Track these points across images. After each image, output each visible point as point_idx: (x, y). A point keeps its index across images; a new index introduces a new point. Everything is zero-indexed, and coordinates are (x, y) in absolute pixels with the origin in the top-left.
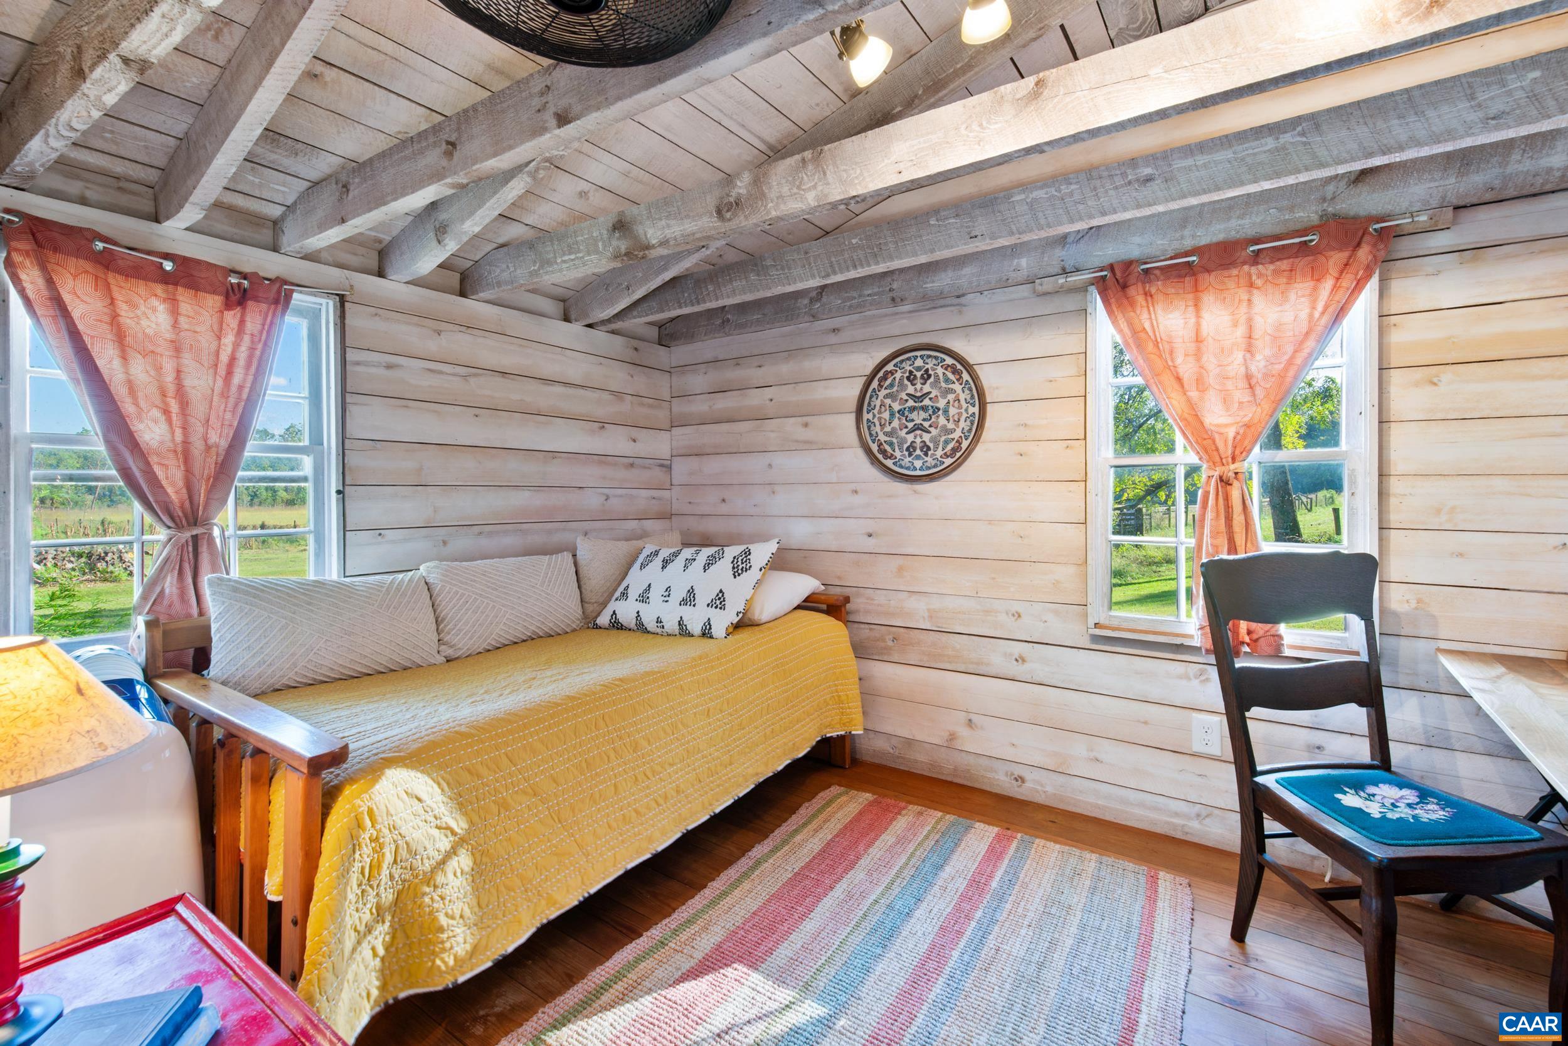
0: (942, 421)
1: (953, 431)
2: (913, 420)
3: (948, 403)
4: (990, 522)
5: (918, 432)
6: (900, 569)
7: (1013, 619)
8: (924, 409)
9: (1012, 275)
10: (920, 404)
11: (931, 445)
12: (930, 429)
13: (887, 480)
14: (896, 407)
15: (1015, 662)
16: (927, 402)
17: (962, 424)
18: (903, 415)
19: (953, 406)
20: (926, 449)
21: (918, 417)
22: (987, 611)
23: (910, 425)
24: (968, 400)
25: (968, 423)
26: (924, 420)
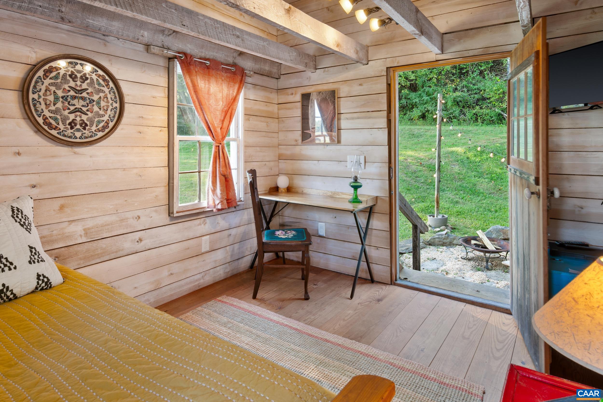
0: (96, 108)
1: (103, 116)
2: (74, 105)
3: (100, 98)
4: (124, 169)
5: (78, 113)
7: (136, 220)
8: (83, 99)
9: (141, 37)
10: (80, 95)
11: (88, 123)
12: (87, 112)
13: (49, 144)
14: (60, 93)
15: (137, 243)
16: (84, 94)
17: (109, 112)
18: (66, 100)
19: (103, 101)
20: (84, 125)
21: (78, 104)
22: (122, 220)
23: (72, 108)
24: (113, 99)
25: (113, 112)
26: (83, 106)
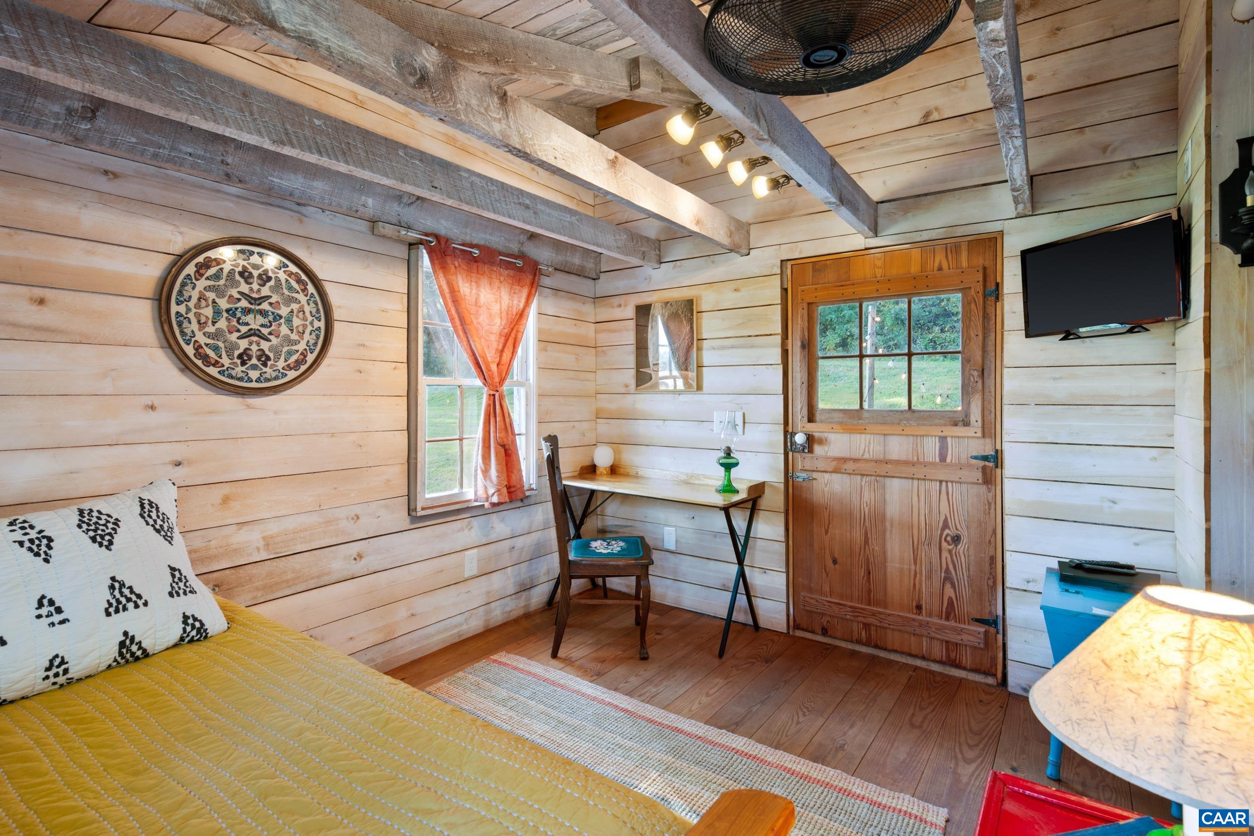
0: (284, 330)
1: (296, 343)
2: (247, 324)
3: (292, 311)
4: (333, 435)
5: (255, 339)
6: (226, 500)
7: (352, 522)
8: (264, 313)
9: (361, 209)
10: (258, 308)
11: (271, 355)
12: (270, 337)
13: (204, 391)
14: (223, 304)
15: (354, 562)
16: (265, 306)
17: (307, 336)
18: (234, 315)
19: (297, 317)
20: (264, 359)
21: (255, 322)
22: (329, 522)
23: (244, 329)
24: (314, 313)
25: (314, 336)
26: (262, 326)
